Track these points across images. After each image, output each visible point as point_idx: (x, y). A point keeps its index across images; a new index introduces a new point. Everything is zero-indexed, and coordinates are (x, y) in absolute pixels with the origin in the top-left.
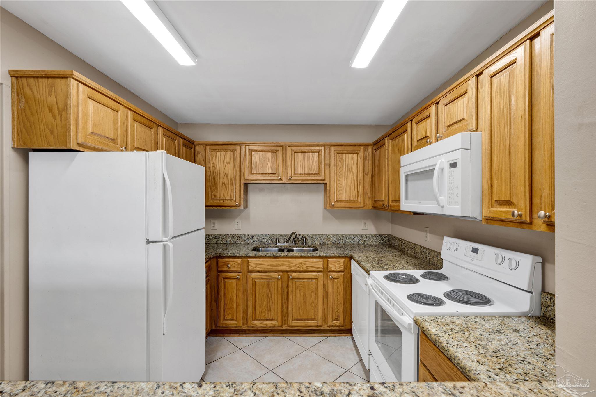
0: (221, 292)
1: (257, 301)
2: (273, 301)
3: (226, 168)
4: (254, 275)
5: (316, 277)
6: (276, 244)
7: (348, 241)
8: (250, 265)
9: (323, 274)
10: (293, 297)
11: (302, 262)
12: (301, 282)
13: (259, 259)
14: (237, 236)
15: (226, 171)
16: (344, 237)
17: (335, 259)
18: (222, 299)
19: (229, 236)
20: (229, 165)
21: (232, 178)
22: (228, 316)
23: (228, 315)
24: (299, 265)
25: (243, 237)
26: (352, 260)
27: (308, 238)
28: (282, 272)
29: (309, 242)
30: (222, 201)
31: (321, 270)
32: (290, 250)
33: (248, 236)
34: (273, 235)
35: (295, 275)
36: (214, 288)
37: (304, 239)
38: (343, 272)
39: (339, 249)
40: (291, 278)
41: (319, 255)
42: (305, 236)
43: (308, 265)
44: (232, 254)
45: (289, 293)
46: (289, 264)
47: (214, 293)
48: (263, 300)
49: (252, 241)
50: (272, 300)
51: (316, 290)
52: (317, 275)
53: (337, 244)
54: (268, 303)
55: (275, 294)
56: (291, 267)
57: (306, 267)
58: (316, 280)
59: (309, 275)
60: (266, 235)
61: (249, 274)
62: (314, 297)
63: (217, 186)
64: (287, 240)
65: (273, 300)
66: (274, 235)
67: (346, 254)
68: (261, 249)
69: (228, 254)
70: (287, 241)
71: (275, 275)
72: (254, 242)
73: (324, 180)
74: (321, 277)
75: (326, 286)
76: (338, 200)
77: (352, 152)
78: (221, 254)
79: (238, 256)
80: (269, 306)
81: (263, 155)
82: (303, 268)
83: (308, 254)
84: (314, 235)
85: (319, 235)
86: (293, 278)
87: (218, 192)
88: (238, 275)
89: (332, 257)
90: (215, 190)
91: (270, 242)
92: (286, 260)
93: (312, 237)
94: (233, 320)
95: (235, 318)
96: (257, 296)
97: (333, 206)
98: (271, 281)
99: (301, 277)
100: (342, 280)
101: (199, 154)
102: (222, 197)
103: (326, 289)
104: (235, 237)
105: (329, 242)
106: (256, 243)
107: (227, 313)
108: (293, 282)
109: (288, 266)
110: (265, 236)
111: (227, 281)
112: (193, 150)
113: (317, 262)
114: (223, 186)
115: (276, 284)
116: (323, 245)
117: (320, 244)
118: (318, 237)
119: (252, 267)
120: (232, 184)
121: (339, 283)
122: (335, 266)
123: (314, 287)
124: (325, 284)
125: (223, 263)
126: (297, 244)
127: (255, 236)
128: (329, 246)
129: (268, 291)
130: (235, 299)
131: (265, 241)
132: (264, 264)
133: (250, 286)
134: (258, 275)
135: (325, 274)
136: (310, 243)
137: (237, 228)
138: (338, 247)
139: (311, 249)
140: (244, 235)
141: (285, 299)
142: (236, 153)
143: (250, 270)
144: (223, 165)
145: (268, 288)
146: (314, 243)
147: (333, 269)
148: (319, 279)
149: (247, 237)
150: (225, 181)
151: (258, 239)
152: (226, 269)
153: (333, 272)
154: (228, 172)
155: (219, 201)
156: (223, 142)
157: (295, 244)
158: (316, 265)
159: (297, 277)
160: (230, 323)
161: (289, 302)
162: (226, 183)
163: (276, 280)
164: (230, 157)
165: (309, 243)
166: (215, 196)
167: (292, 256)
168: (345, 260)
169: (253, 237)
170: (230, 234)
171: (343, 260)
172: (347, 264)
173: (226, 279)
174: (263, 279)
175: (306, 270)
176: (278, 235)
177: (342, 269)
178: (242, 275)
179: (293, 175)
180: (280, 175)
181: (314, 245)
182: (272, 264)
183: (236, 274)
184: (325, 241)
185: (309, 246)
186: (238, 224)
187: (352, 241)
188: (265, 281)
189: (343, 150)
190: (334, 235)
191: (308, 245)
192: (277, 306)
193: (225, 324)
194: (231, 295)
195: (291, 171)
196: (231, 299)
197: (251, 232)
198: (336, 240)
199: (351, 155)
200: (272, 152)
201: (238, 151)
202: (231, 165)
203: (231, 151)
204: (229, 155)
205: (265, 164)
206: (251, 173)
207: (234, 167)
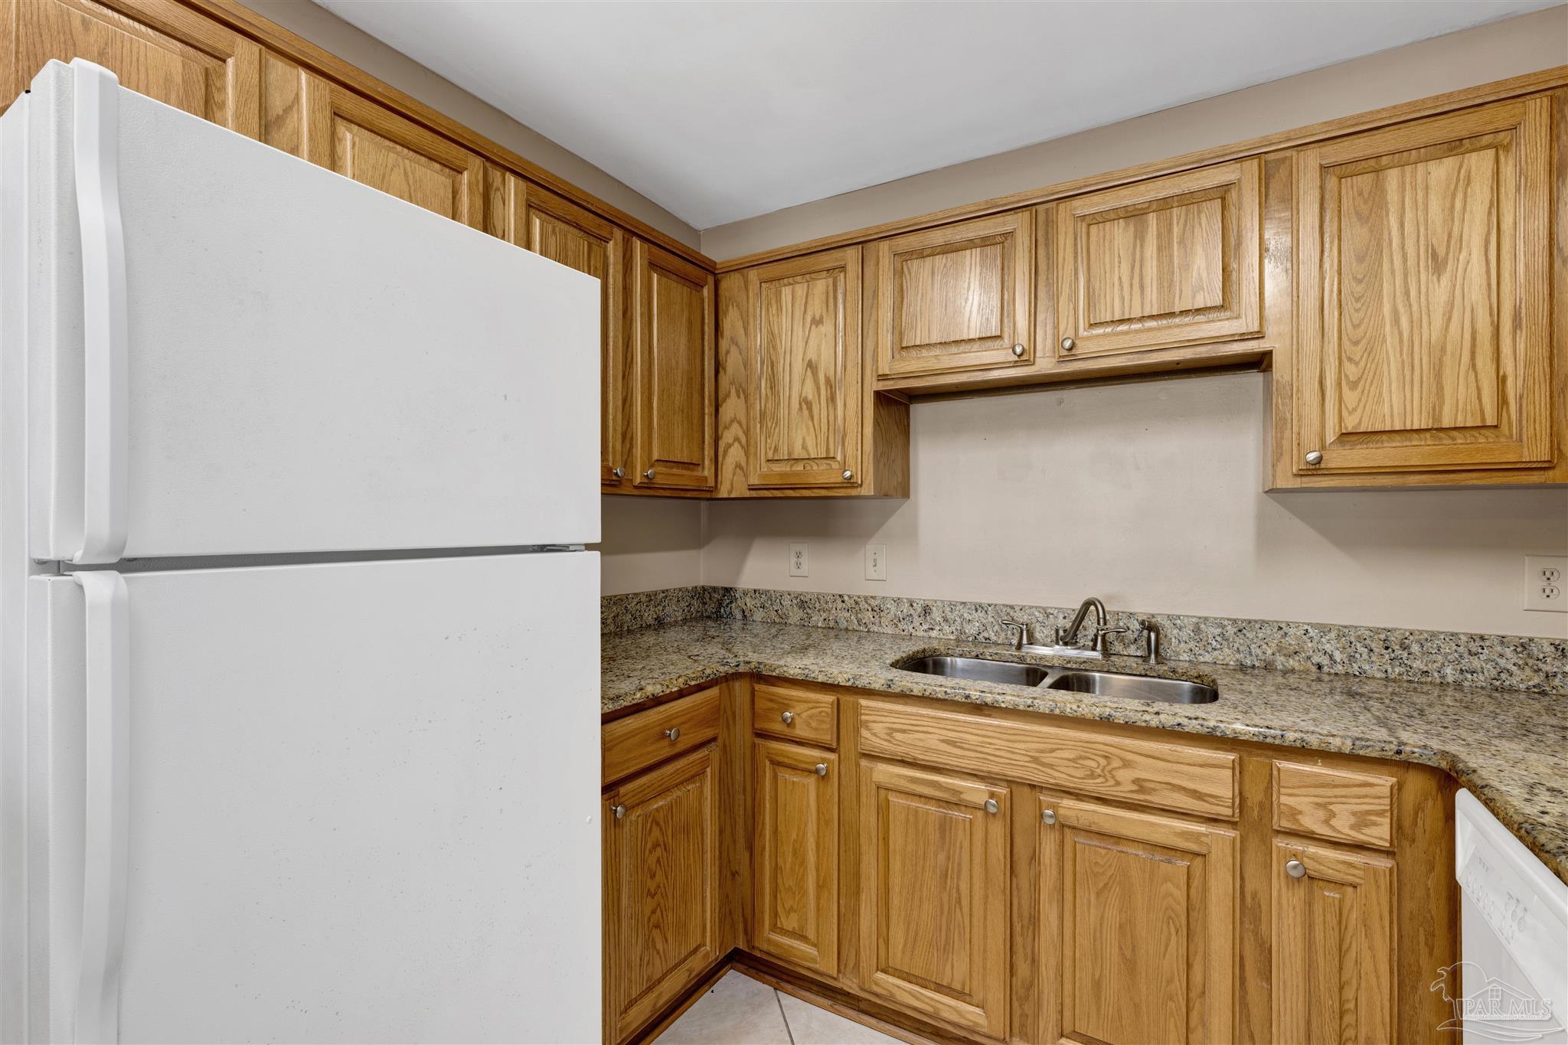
0: (764, 815)
1: (897, 889)
2: (966, 910)
3: (812, 343)
4: (884, 773)
5: (1193, 847)
6: (1019, 646)
7: (1417, 664)
8: (868, 728)
9: (1243, 840)
10: (1061, 918)
11: (1112, 750)
12: (1103, 852)
13: (906, 704)
14: (870, 605)
15: (811, 355)
16: (1393, 643)
17: (1324, 765)
18: (767, 843)
19: (843, 602)
20: (822, 329)
21: (832, 379)
22: (787, 917)
23: (788, 912)
24: (1093, 764)
25: (893, 609)
26: (1464, 799)
27: (1175, 631)
28: (1007, 781)
29: (1180, 650)
30: (799, 467)
31: (1229, 812)
32: (1073, 681)
33: (912, 605)
34: (1009, 610)
35: (1069, 807)
36: (744, 794)
37: (1153, 635)
38: (1388, 853)
39: (1356, 705)
40: (1050, 821)
41: (1215, 728)
42: (1159, 620)
43: (1147, 771)
44: (800, 671)
45: (1044, 896)
46: (1042, 751)
47: (742, 812)
48: (921, 890)
49: (925, 627)
50: (959, 901)
51: (1194, 915)
52: (1200, 834)
53: (1347, 673)
54: (942, 913)
55: (975, 880)
56: (1051, 766)
57: (1134, 782)
58: (1198, 861)
59: (1152, 824)
60: (978, 607)
61: (864, 763)
62: (1183, 950)
63: (783, 412)
64: (1065, 631)
65: (965, 902)
66: (1012, 607)
67: (1408, 749)
68: (949, 659)
69: (785, 669)
70: (1069, 638)
71: (976, 791)
72: (932, 629)
73: (1259, 335)
74: (1228, 851)
75: (1264, 908)
76: (1346, 437)
77: (1455, 146)
78: (762, 666)
79: (823, 683)
80: (948, 929)
81: (948, 265)
82: (1118, 783)
83: (1147, 717)
84: (1206, 619)
85: (1235, 621)
86: (1063, 827)
87: (786, 432)
88: (823, 761)
89: (1302, 752)
90: (777, 430)
91: (994, 638)
92: (1027, 727)
93: (1197, 630)
94: (803, 938)
95: (811, 934)
96: (896, 865)
97: (1315, 469)
98: (956, 814)
99: (1108, 827)
100: (1380, 902)
101: (731, 306)
102: (798, 452)
103: (1264, 927)
104: (863, 605)
105: (1292, 663)
106: (941, 636)
107: (784, 907)
108: (1062, 842)
109: (1035, 760)
110: (976, 610)
111: (786, 775)
112: (707, 292)
113: (1201, 766)
114: (801, 409)
115: (979, 835)
116: (1256, 671)
117: (1242, 668)
118: (1231, 630)
119: (875, 735)
120: (832, 399)
121: (1354, 915)
122: (1324, 806)
123: (1180, 894)
124: (1254, 896)
125: (771, 700)
126: (1118, 654)
127: (934, 609)
128: (1292, 679)
129: (942, 857)
130: (811, 858)
131: (974, 631)
132: (925, 729)
133: (868, 818)
134: (900, 776)
135: (1253, 842)
136: (1185, 657)
137: (872, 573)
138: (1352, 694)
139: (1187, 684)
140: (897, 601)
141: (1026, 914)
142: (845, 278)
143: (866, 748)
144: (800, 333)
145: (944, 844)
146: (1208, 658)
147: (1311, 822)
148: (1213, 857)
149: (905, 607)
150: (809, 391)
151: (946, 620)
152: (777, 727)
153: (1310, 837)
154: (819, 356)
155: (792, 466)
156: (801, 247)
157: (1106, 653)
158: (1192, 777)
159: (1083, 822)
160: (793, 947)
161: (1042, 939)
162: (810, 397)
163: (980, 814)
164: (824, 296)
165: (1178, 654)
166: (776, 450)
167: (1057, 711)
168: (1400, 786)
169: (926, 611)
170: (849, 596)
171: (1384, 782)
172: (1418, 809)
173: (781, 768)
174: (920, 796)
175: (1135, 796)
176: (1031, 607)
177: (1380, 833)
178: (836, 764)
179: (1082, 333)
180: (1023, 339)
181: (1206, 670)
182: (962, 735)
183: (816, 753)
184: (1269, 652)
185: (1174, 671)
186: (875, 560)
187: (1448, 670)
188: (932, 808)
189: (1382, 150)
190: (1324, 629)
191: (1172, 664)
192: (985, 937)
193: (777, 945)
194: (797, 835)
195: (1072, 312)
196: (798, 853)
197: (924, 594)
198: (1338, 656)
199: (1440, 171)
200: (985, 242)
201: (852, 267)
202: (831, 327)
203: (828, 273)
204: (821, 290)
205: (954, 302)
206: (902, 348)
207: (843, 333)
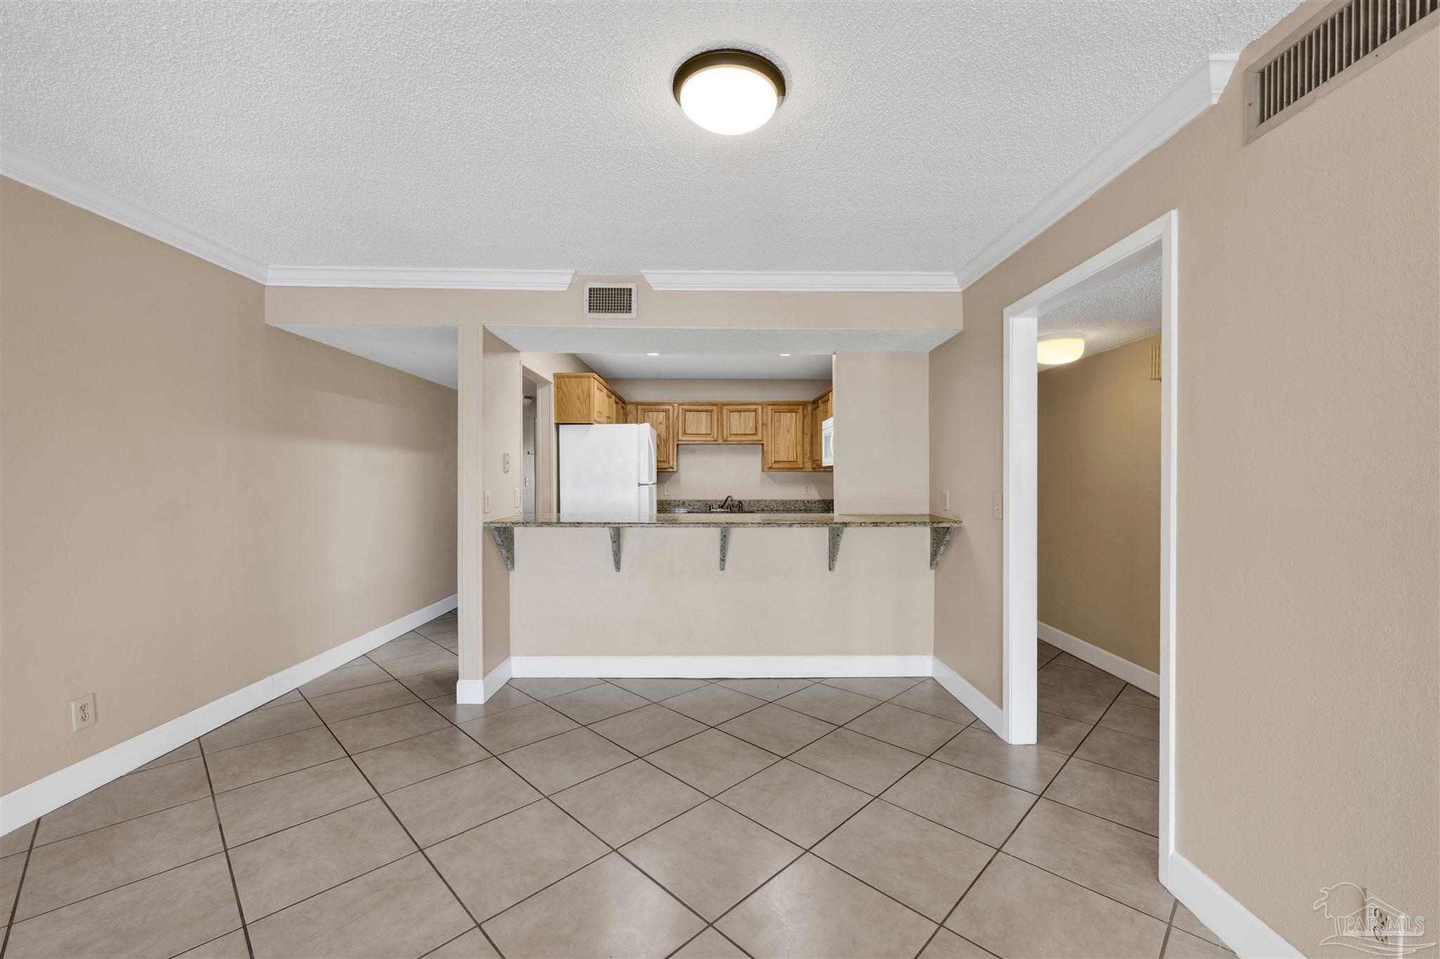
3: (658, 429)
6: (710, 510)
7: (787, 507)
16: (784, 503)
20: (662, 426)
25: (674, 503)
27: (745, 503)
34: (707, 501)
37: (740, 504)
42: (741, 501)
49: (683, 508)
53: (777, 510)
60: (698, 501)
64: (721, 505)
70: (722, 507)
73: (762, 441)
76: (775, 462)
77: (790, 411)
81: (698, 415)
84: (751, 500)
85: (756, 500)
91: (703, 509)
93: (749, 503)
101: (630, 414)
104: (664, 503)
105: (767, 508)
106: (688, 510)
116: (761, 511)
117: (758, 510)
118: (756, 502)
120: (665, 445)
126: (733, 510)
131: (697, 507)
136: (747, 509)
137: (666, 493)
140: (675, 501)
142: (669, 412)
144: (655, 426)
146: (751, 509)
149: (677, 503)
151: (689, 505)
156: (655, 402)
157: (731, 510)
164: (663, 417)
165: (745, 509)
169: (684, 503)
176: (712, 500)
179: (729, 435)
180: (715, 435)
184: (763, 506)
186: (667, 490)
187: (792, 507)
189: (781, 408)
190: (773, 501)
191: (745, 511)
195: (727, 430)
198: (775, 506)
199: (789, 414)
200: (706, 411)
201: (671, 411)
202: (664, 425)
203: (664, 411)
204: (662, 415)
205: (699, 424)
206: (685, 433)
207: (667, 427)
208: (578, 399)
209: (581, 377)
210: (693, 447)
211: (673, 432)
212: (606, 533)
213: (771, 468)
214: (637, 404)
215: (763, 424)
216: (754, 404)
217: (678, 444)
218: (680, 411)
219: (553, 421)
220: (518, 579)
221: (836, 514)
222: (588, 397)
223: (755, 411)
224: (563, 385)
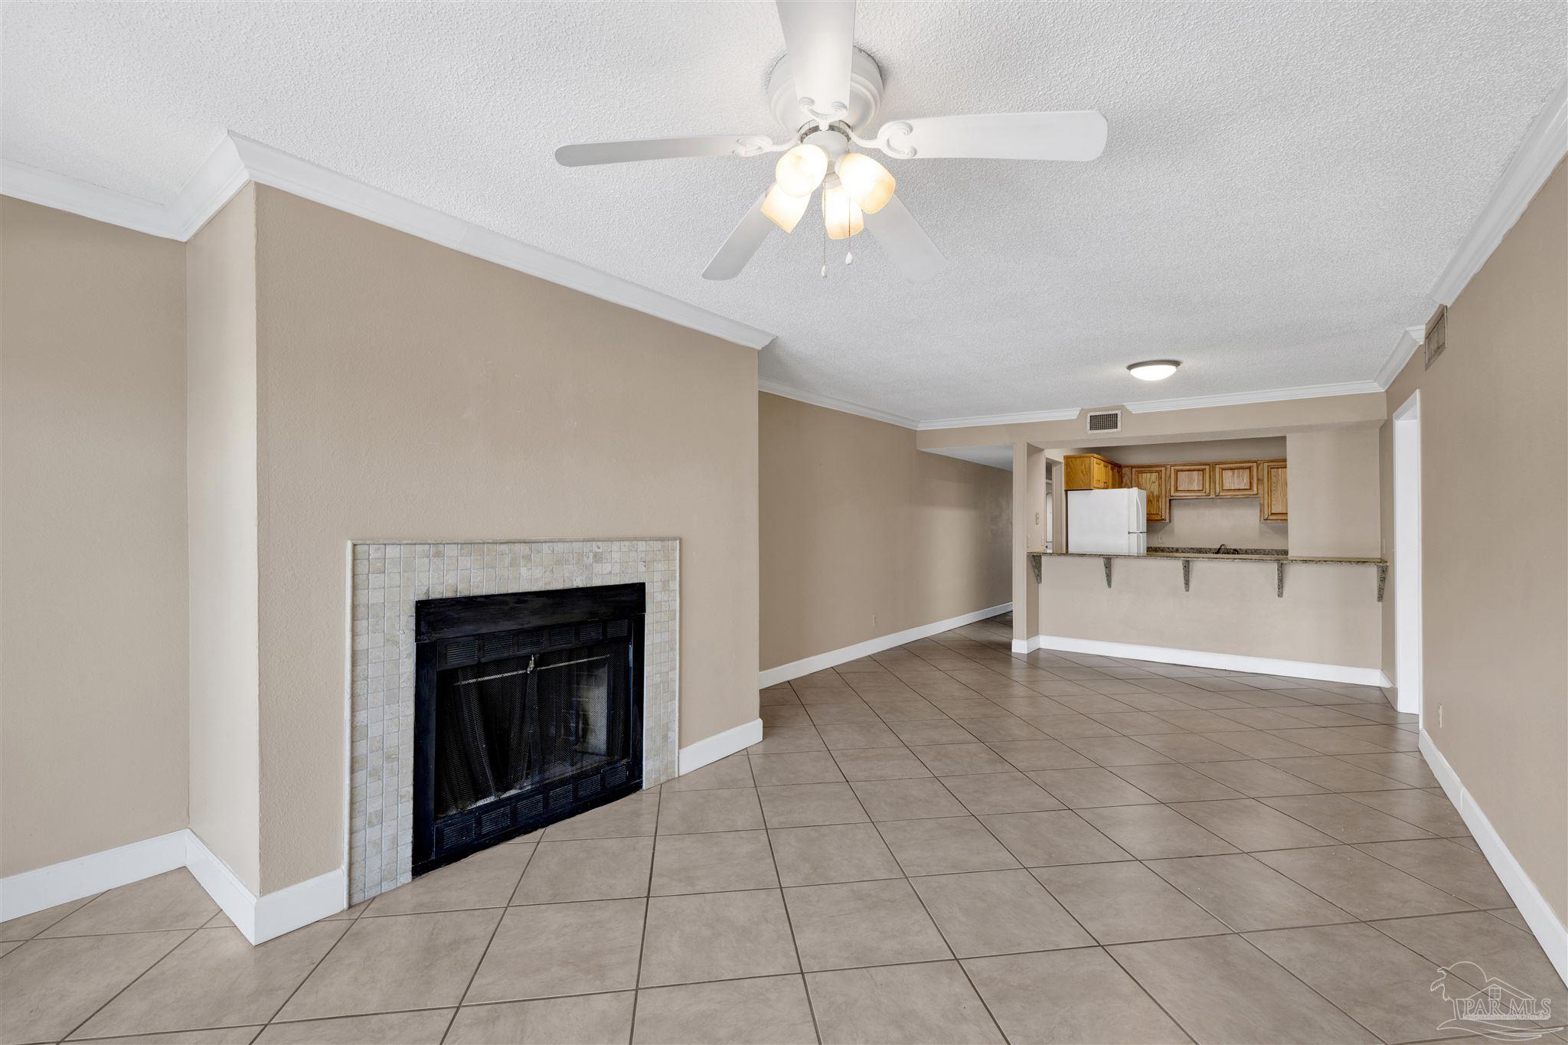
60: (1192, 548)
73: (1257, 494)
76: (1272, 514)
81: (1190, 474)
142: (1162, 473)
164: (1155, 477)
179: (1221, 491)
180: (1208, 491)
195: (1219, 487)
201: (1163, 471)
202: (1157, 484)
203: (1157, 472)
204: (1154, 475)
205: (1190, 482)
206: (1176, 490)
207: (1160, 485)
208: (1082, 472)
209: (1084, 457)
210: (1186, 502)
211: (1166, 490)
212: (1101, 562)
213: (1267, 519)
214: (1132, 467)
215: (1258, 480)
216: (1248, 462)
217: (1170, 500)
218: (1173, 471)
219: (1064, 489)
220: (1044, 589)
221: (1289, 555)
222: (1090, 469)
223: (1250, 468)
224: (1071, 463)
